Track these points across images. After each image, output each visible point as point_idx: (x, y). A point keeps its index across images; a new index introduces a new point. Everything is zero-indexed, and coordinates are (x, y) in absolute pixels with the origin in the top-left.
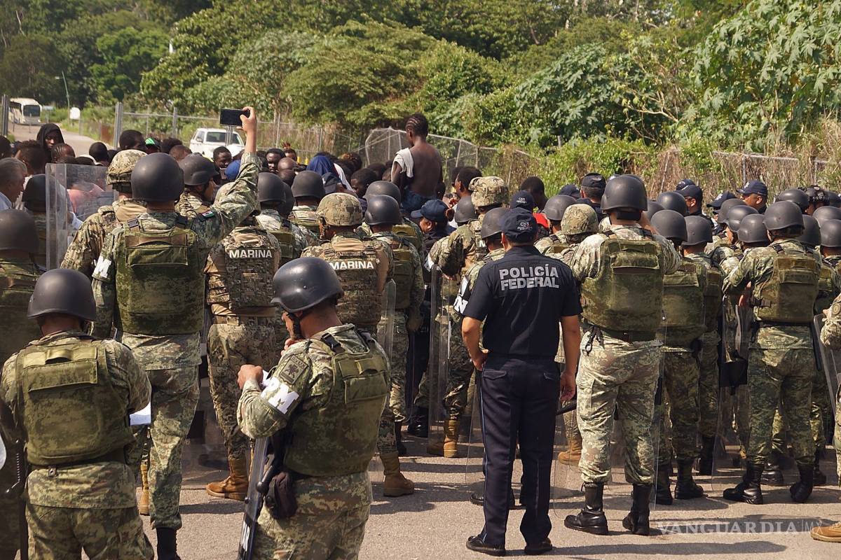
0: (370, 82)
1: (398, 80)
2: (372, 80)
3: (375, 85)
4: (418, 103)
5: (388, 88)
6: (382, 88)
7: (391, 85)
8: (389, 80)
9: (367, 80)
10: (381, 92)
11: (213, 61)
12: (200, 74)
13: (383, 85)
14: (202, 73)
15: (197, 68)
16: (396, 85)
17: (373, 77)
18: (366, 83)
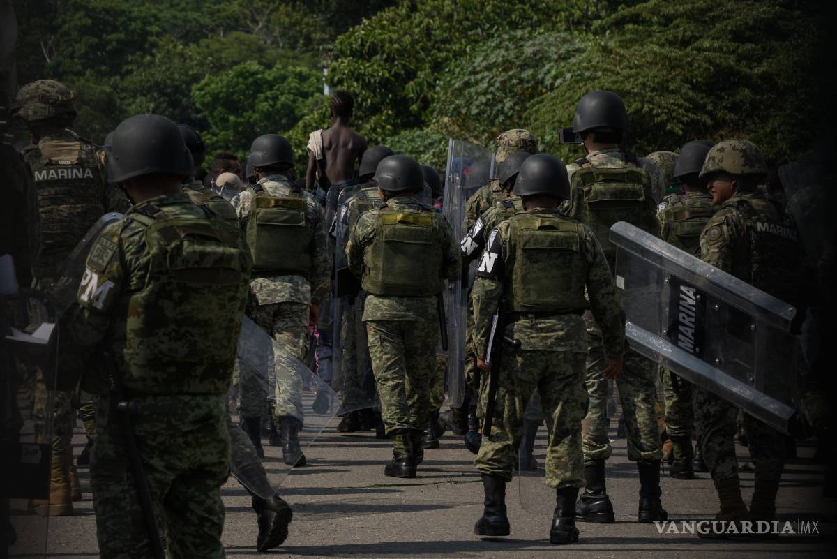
0: (686, 104)
1: (738, 98)
2: (690, 101)
3: (698, 108)
4: (778, 136)
5: (719, 114)
6: (709, 113)
7: (726, 108)
8: (722, 98)
9: (681, 101)
10: (709, 121)
11: (401, 105)
12: (379, 130)
13: (709, 107)
14: (383, 128)
15: (373, 120)
16: (734, 108)
17: (691, 93)
18: (680, 106)
